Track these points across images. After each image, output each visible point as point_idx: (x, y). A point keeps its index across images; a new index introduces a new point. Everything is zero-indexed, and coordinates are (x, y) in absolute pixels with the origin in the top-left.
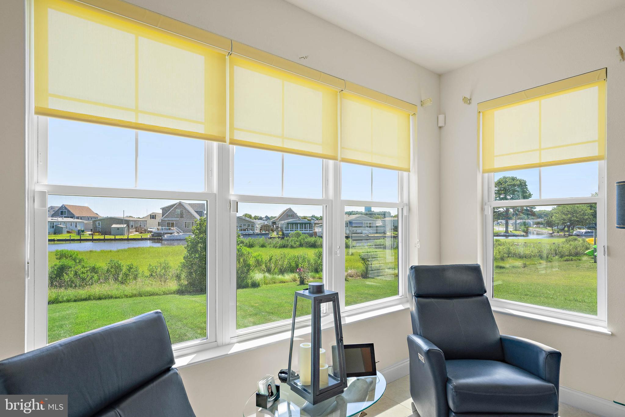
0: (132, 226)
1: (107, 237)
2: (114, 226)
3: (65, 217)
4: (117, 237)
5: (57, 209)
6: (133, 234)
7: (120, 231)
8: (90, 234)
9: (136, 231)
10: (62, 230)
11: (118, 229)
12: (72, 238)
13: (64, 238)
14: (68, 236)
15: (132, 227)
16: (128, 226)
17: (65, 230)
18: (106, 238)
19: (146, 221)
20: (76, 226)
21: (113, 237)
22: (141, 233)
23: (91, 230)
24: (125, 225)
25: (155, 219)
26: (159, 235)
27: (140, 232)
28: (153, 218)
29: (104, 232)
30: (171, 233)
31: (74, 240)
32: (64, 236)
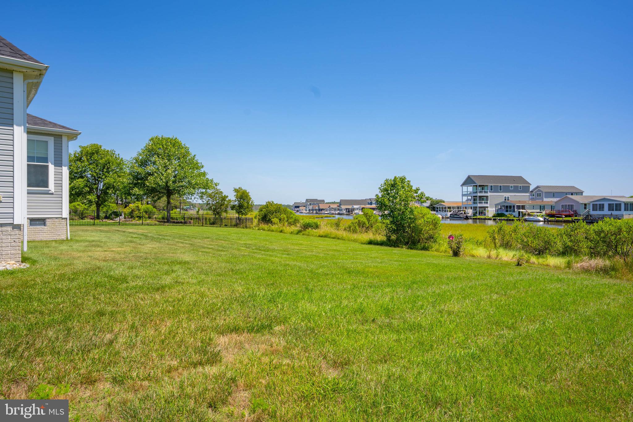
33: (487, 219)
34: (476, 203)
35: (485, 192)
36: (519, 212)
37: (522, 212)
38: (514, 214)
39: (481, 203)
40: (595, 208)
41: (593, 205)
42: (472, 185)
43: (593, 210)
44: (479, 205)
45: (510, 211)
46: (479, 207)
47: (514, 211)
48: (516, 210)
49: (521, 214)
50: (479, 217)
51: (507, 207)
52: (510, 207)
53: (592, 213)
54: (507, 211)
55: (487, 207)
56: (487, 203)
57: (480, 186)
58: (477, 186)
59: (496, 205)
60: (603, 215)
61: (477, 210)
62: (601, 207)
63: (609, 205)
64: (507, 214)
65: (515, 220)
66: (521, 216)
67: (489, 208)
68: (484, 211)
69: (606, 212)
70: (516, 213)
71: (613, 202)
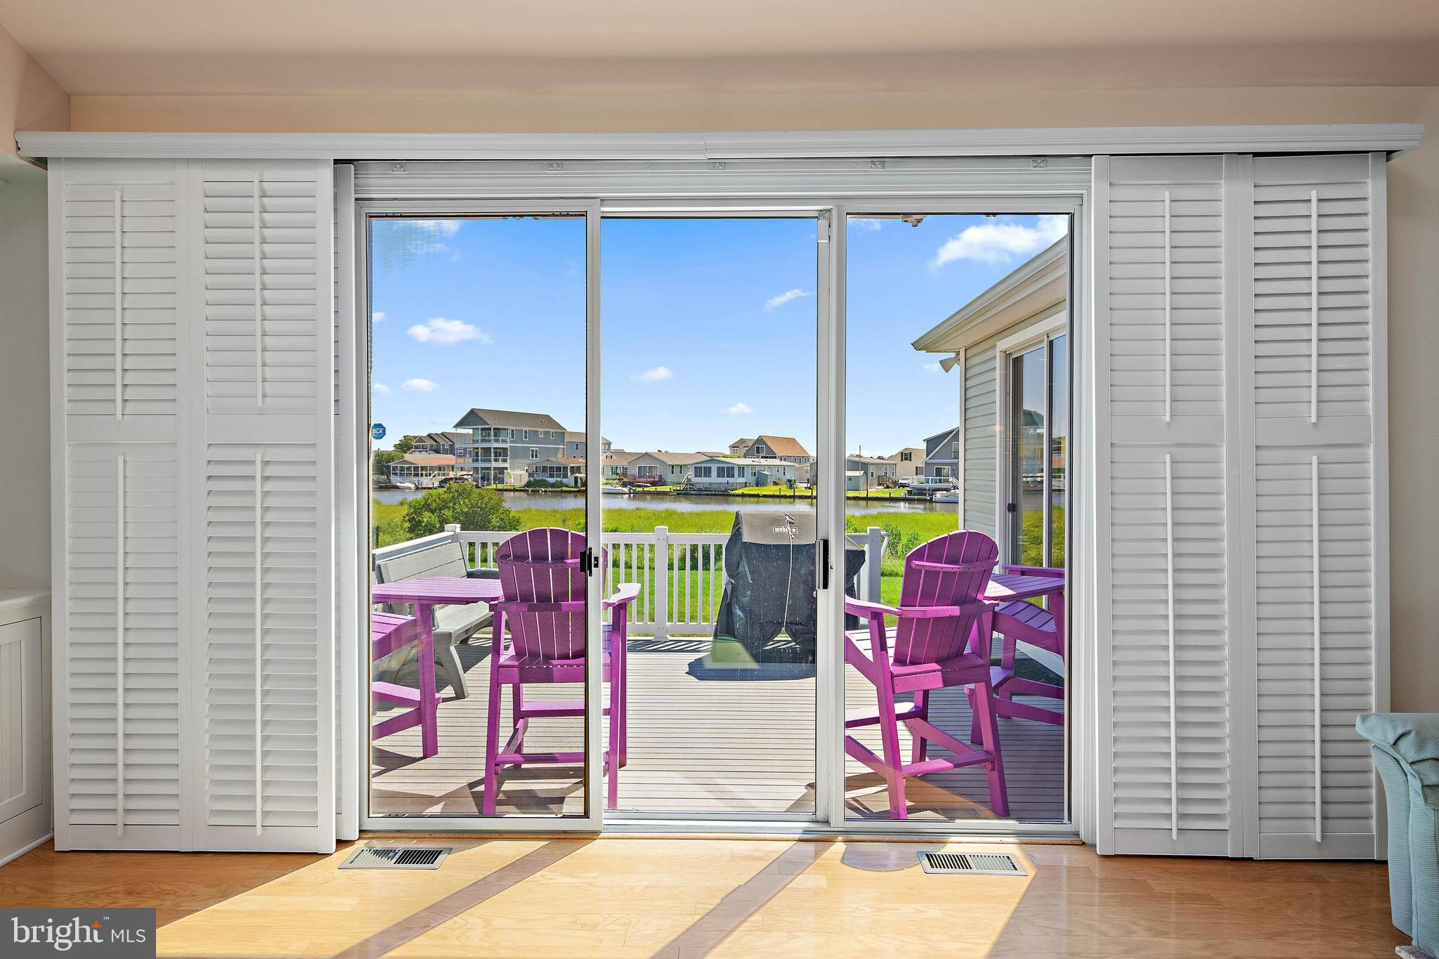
0: (872, 473)
3: (762, 457)
4: (850, 494)
5: (752, 443)
6: (874, 490)
7: (854, 484)
8: (806, 488)
9: (880, 484)
10: (767, 479)
11: (850, 478)
12: (781, 493)
13: (771, 493)
14: (775, 490)
15: (872, 476)
16: (866, 473)
17: (771, 479)
19: (896, 464)
20: (785, 473)
22: (888, 487)
23: (808, 480)
24: (862, 472)
25: (910, 460)
26: (921, 491)
27: (885, 485)
28: (906, 459)
30: (947, 490)
31: (785, 497)
32: (770, 490)
33: (506, 490)
34: (489, 461)
35: (504, 441)
36: (576, 478)
37: (581, 478)
38: (565, 481)
39: (496, 460)
40: (699, 471)
41: (696, 468)
42: (480, 427)
43: (696, 476)
44: (494, 464)
45: (558, 476)
46: (495, 469)
47: (566, 476)
48: (569, 474)
49: (579, 480)
50: (493, 486)
51: (551, 468)
52: (559, 469)
53: (695, 480)
54: (552, 476)
55: (506, 468)
56: (505, 461)
57: (494, 429)
58: (490, 429)
59: (529, 465)
60: (710, 484)
61: (489, 474)
62: (707, 472)
63: (719, 468)
64: (552, 480)
65: (574, 492)
66: (579, 485)
67: (509, 471)
68: (498, 476)
69: (714, 479)
70: (570, 480)
71: (723, 465)
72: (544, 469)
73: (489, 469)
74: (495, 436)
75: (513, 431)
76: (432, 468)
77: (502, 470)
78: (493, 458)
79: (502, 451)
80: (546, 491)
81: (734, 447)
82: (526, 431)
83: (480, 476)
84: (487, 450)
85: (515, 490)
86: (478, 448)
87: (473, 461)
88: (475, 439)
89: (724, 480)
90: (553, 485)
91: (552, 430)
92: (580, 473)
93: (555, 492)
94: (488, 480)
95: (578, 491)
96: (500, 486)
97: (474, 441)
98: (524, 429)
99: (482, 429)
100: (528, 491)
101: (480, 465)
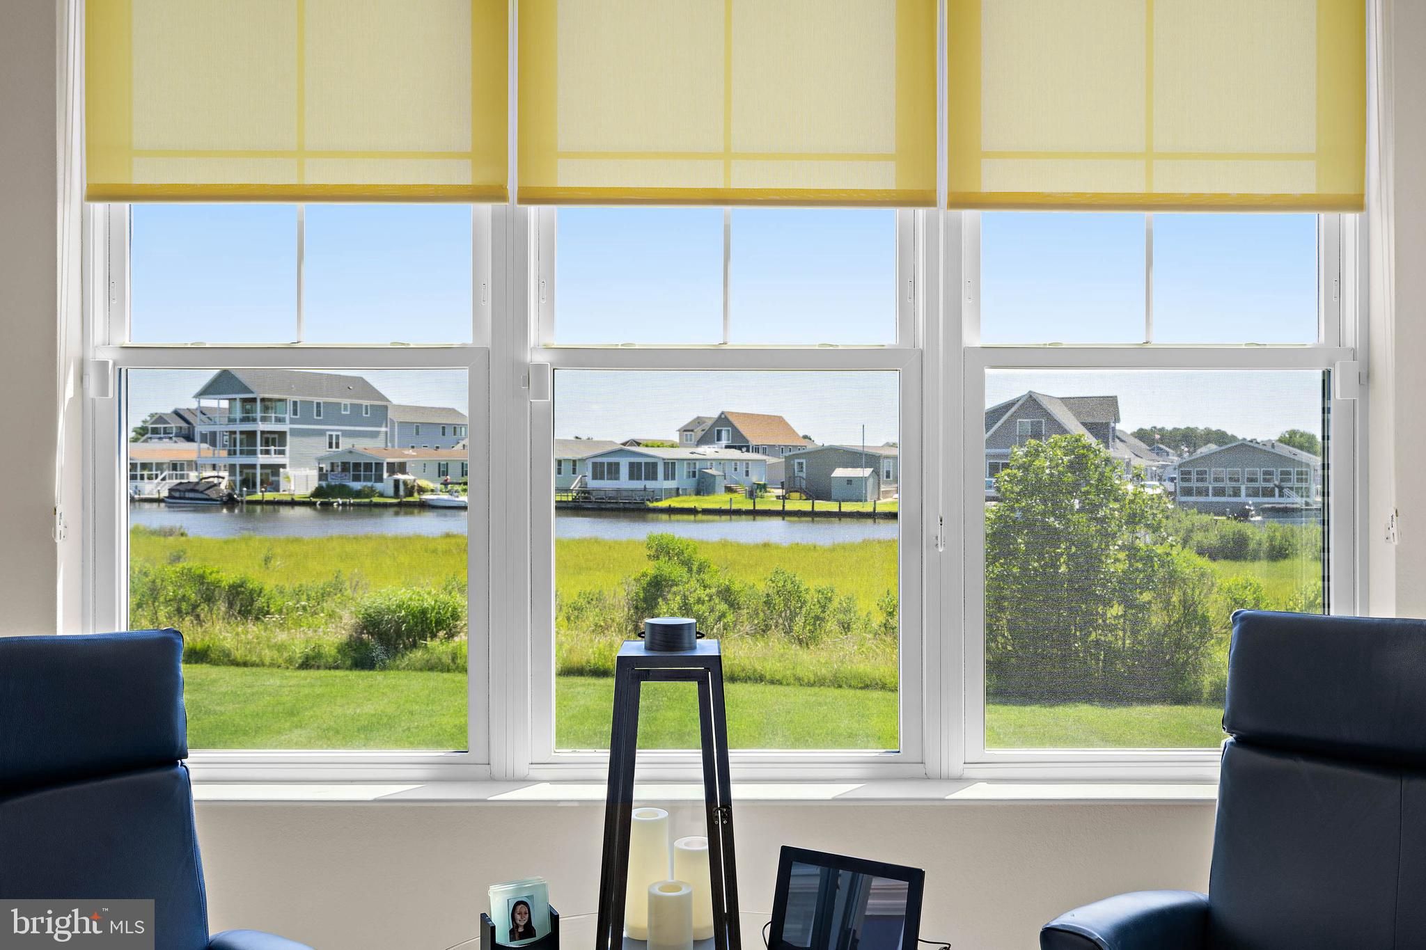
0: (888, 473)
1: (821, 506)
2: (839, 472)
4: (847, 507)
5: (710, 423)
7: (853, 489)
10: (714, 483)
11: (849, 481)
12: (735, 507)
13: (716, 506)
14: (726, 502)
15: (888, 477)
17: (721, 484)
18: (816, 509)
20: (747, 473)
21: (832, 507)
23: (782, 484)
24: (869, 470)
29: (815, 493)
31: (738, 512)
32: (718, 500)
33: (282, 503)
34: (254, 453)
35: (279, 420)
36: (397, 482)
37: (405, 483)
38: (379, 486)
39: (267, 452)
40: (599, 471)
41: (595, 464)
42: (238, 397)
43: (595, 477)
44: (261, 459)
45: (367, 479)
46: (263, 466)
47: (380, 479)
48: (385, 475)
49: (402, 488)
50: (258, 496)
51: (357, 466)
52: (368, 466)
53: (593, 484)
54: (357, 478)
55: (284, 466)
56: (282, 452)
57: (263, 400)
58: (254, 400)
59: (320, 460)
60: (618, 491)
61: (254, 475)
62: (614, 470)
63: (632, 465)
64: (357, 486)
65: (391, 505)
66: (402, 492)
67: (288, 469)
68: (272, 479)
69: (624, 482)
70: (387, 485)
71: (643, 460)
72: (345, 466)
73: (253, 466)
74: (266, 409)
75: (295, 403)
76: (159, 466)
77: (275, 469)
78: (259, 448)
79: (276, 436)
80: (344, 504)
81: (686, 430)
82: (318, 404)
83: (238, 478)
84: (251, 435)
85: (293, 503)
86: (235, 433)
87: (229, 454)
88: (232, 416)
89: (638, 485)
90: (358, 494)
91: (365, 403)
92: (403, 471)
93: (359, 505)
94: (254, 485)
95: (400, 505)
96: (269, 496)
97: (232, 421)
98: (316, 400)
99: (244, 401)
100: (314, 504)
101: (240, 460)
